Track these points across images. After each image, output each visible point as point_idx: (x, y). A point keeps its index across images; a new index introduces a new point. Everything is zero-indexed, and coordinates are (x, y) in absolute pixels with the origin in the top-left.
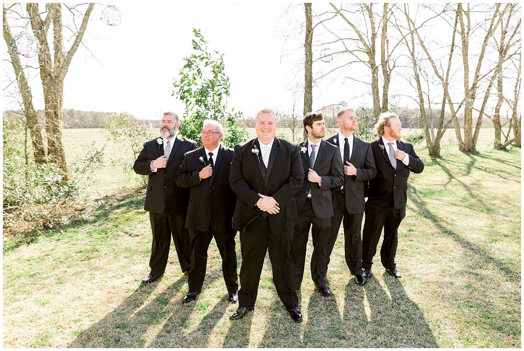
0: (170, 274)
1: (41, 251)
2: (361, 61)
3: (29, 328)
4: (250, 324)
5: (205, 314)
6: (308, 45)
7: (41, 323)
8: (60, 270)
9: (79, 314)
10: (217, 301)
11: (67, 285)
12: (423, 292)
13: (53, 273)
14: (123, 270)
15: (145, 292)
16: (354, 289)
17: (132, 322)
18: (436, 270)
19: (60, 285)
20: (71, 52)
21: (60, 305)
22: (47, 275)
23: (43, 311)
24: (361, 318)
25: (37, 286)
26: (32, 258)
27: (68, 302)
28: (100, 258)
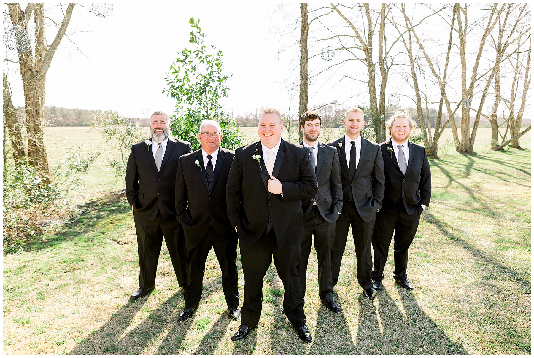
0: (164, 287)
1: (20, 262)
2: (358, 59)
3: (6, 353)
4: (255, 344)
5: (205, 334)
6: (304, 41)
7: (19, 347)
8: (42, 283)
9: (63, 335)
10: (215, 318)
11: (50, 301)
12: (439, 306)
13: (34, 287)
14: (112, 282)
15: (137, 308)
16: (364, 303)
17: (123, 344)
18: (449, 281)
19: (41, 300)
20: (54, 45)
21: (42, 325)
22: (27, 289)
23: (23, 331)
24: (376, 337)
25: (16, 302)
26: (10, 269)
27: (50, 321)
28: (86, 269)
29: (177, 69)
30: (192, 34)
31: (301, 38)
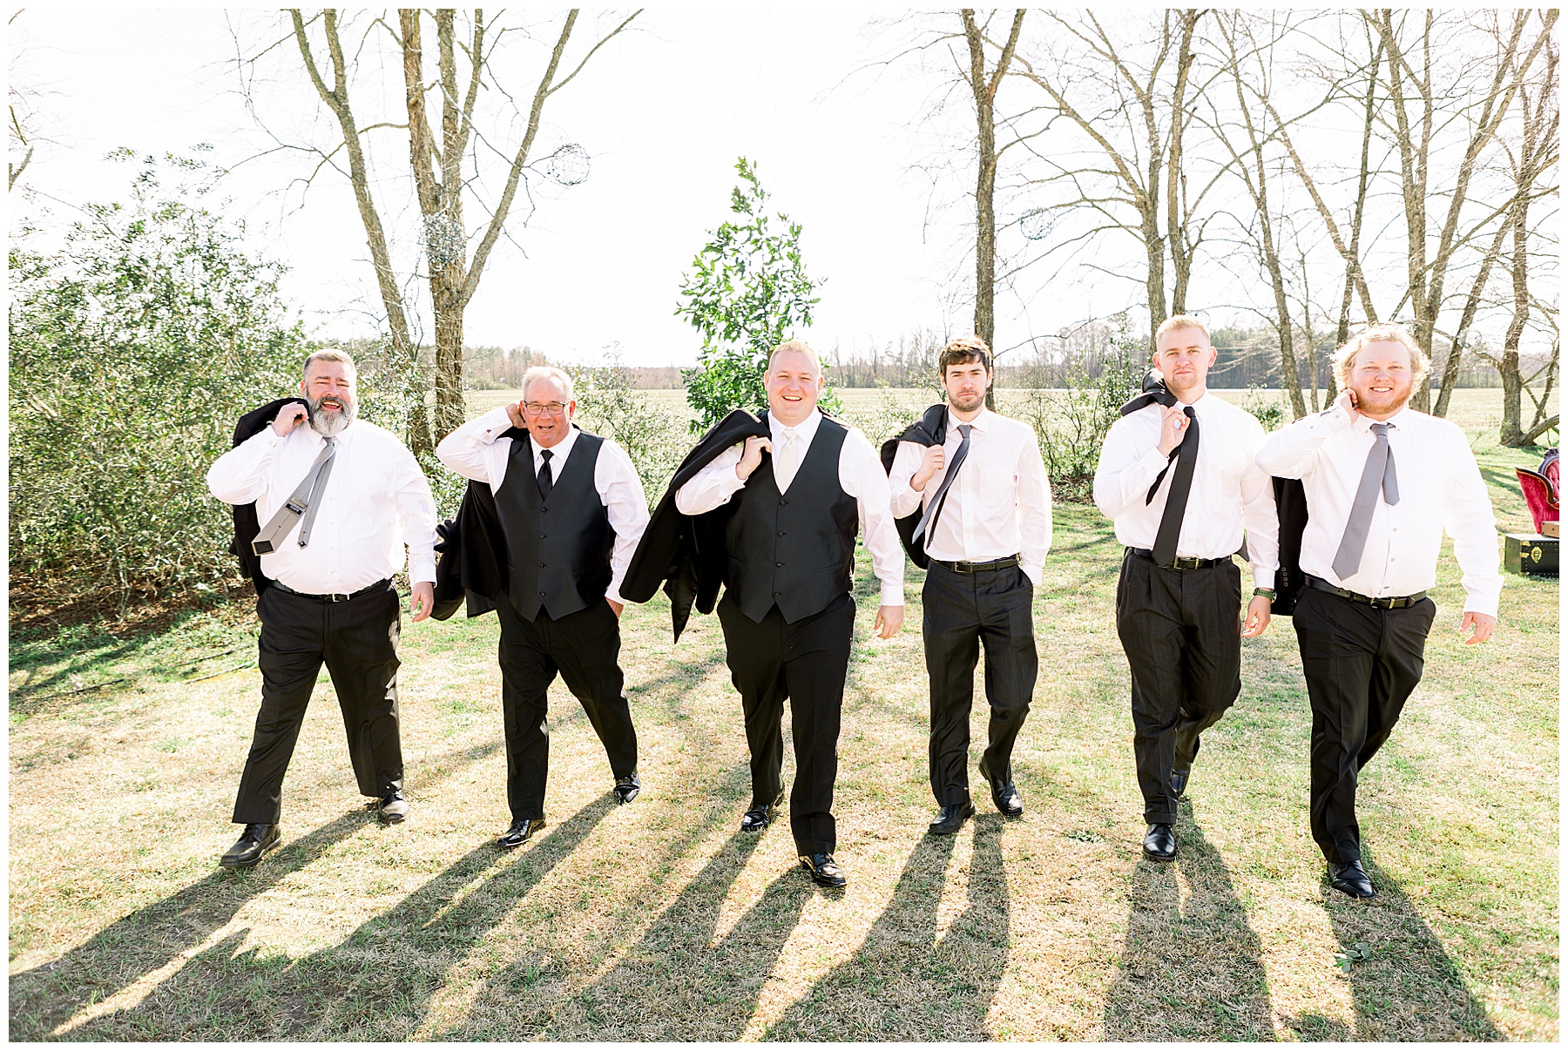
2: (1120, 226)
6: (985, 194)
20: (488, 241)
29: (709, 267)
30: (737, 192)
31: (979, 188)
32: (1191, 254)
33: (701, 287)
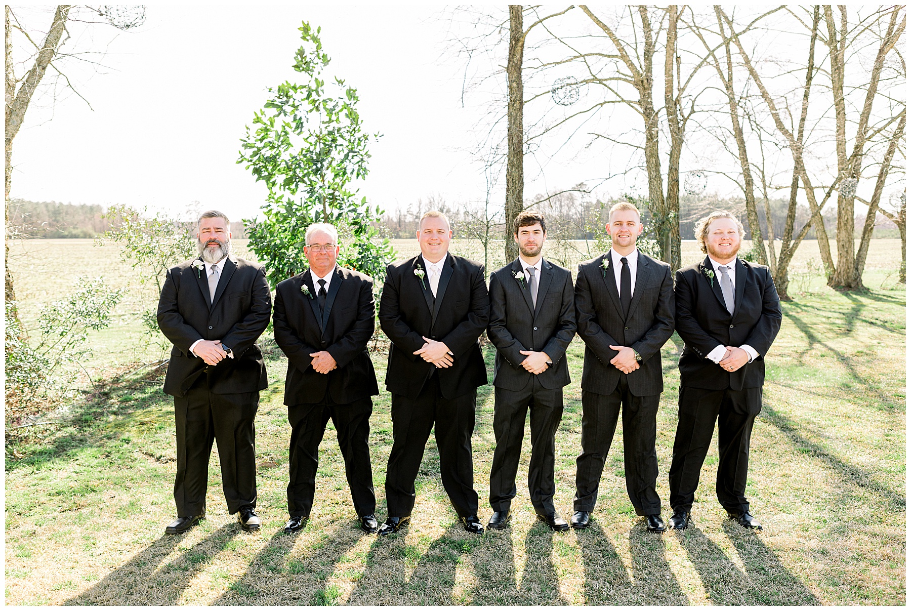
2: (623, 101)
6: (515, 67)
8: (21, 529)
10: (350, 588)
11: (40, 559)
14: (153, 528)
19: (25, 559)
21: (31, 599)
27: (46, 592)
28: (101, 506)
29: (268, 123)
30: (300, 53)
31: (509, 61)
32: (684, 124)
33: (261, 140)
